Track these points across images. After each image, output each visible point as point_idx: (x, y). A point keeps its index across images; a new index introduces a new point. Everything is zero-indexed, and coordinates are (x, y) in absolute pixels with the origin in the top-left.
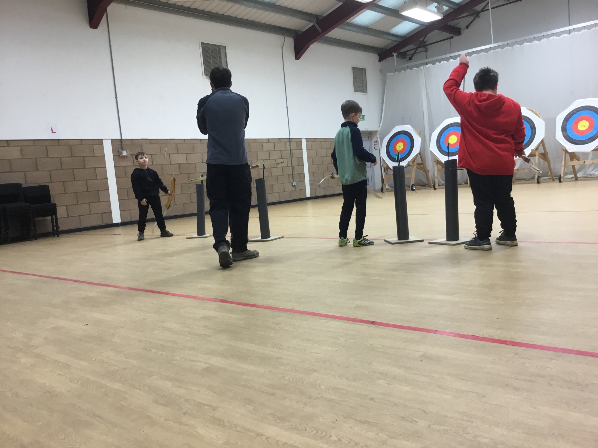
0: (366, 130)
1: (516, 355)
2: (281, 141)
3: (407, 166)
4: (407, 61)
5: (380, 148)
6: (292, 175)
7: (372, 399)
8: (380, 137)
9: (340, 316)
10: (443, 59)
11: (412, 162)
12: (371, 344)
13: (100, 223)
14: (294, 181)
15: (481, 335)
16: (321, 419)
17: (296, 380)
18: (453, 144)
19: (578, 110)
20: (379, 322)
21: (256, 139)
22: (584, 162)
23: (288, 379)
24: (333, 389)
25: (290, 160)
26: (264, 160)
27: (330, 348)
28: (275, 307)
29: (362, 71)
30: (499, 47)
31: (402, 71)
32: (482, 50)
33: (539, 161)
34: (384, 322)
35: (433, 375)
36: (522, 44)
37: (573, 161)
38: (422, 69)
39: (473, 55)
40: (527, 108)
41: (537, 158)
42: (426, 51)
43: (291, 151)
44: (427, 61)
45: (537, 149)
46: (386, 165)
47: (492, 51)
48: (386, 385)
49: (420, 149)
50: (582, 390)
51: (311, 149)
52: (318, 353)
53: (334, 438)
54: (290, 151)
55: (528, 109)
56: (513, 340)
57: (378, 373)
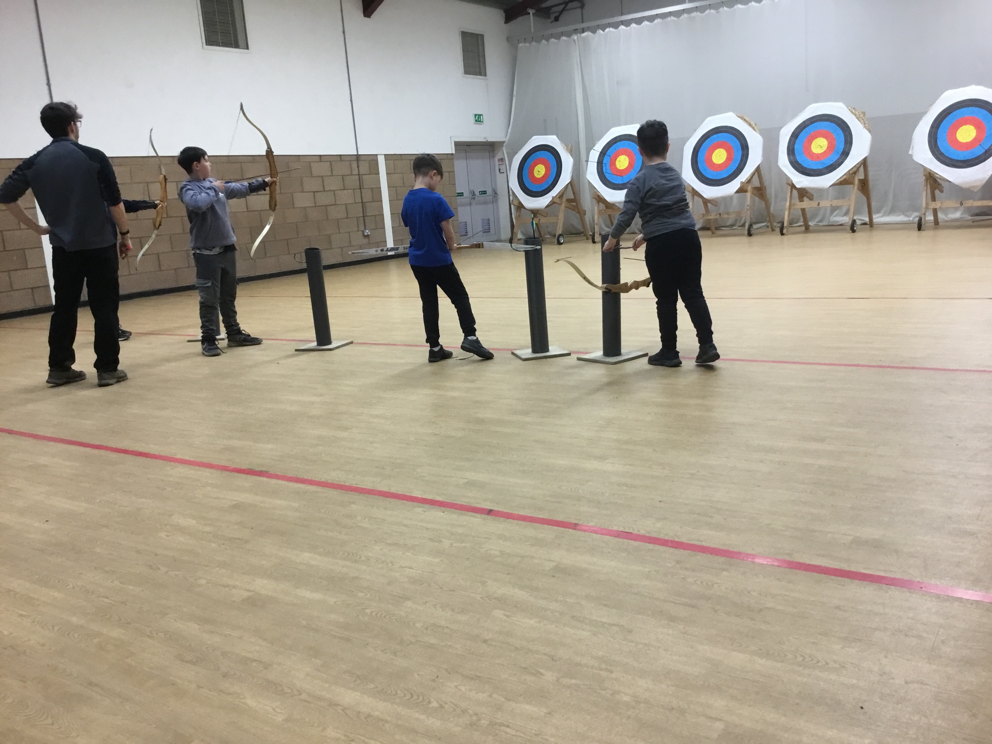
0: (485, 140)
1: (677, 563)
2: (342, 157)
3: (552, 204)
4: (551, 22)
5: (508, 171)
6: (362, 218)
7: (485, 641)
8: (507, 153)
9: (443, 500)
10: (610, 25)
11: (559, 197)
12: (487, 551)
13: (29, 305)
14: (367, 228)
15: (636, 532)
16: (416, 676)
17: (381, 614)
18: (623, 170)
19: (812, 120)
20: (498, 512)
21: (299, 156)
22: (819, 203)
23: (369, 613)
24: (432, 628)
25: (360, 192)
26: (314, 192)
27: (428, 559)
28: (347, 484)
29: (477, 40)
30: (696, 9)
31: (544, 41)
32: (670, 12)
33: (753, 201)
34: (505, 511)
35: (567, 600)
36: (732, 7)
37: (803, 201)
38: (574, 40)
39: (656, 21)
40: (736, 115)
41: (749, 195)
42: (582, 6)
43: (360, 176)
44: (582, 27)
45: (749, 181)
46: (517, 202)
47: (685, 15)
48: (505, 618)
49: (572, 176)
50: (752, 619)
51: (393, 173)
52: (412, 568)
53: (435, 704)
54: (357, 177)
55: (739, 117)
56: (677, 539)
57: (495, 598)
